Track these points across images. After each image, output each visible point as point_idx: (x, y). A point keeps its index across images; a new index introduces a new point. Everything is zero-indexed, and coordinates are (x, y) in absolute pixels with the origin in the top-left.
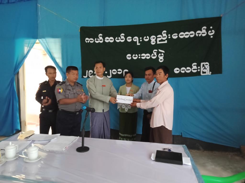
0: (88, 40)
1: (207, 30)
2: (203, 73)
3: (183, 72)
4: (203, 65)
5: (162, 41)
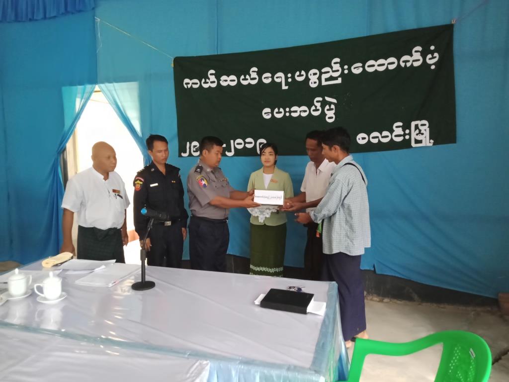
0: (189, 83)
1: (424, 54)
2: (417, 142)
3: (375, 141)
4: (417, 127)
5: (331, 78)
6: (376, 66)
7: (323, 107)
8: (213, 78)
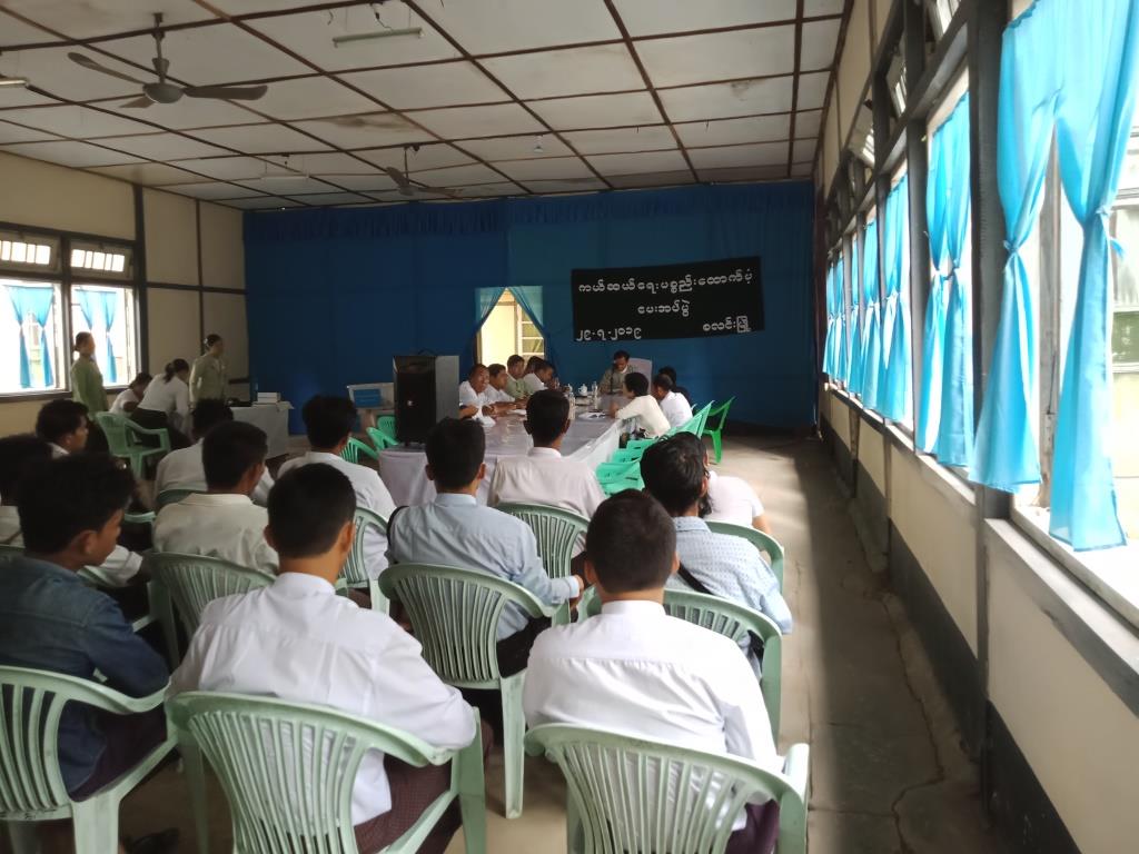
0: (583, 288)
1: (743, 274)
2: (741, 329)
3: (715, 329)
4: (740, 320)
5: (685, 288)
6: (713, 280)
7: (680, 306)
8: (602, 285)
